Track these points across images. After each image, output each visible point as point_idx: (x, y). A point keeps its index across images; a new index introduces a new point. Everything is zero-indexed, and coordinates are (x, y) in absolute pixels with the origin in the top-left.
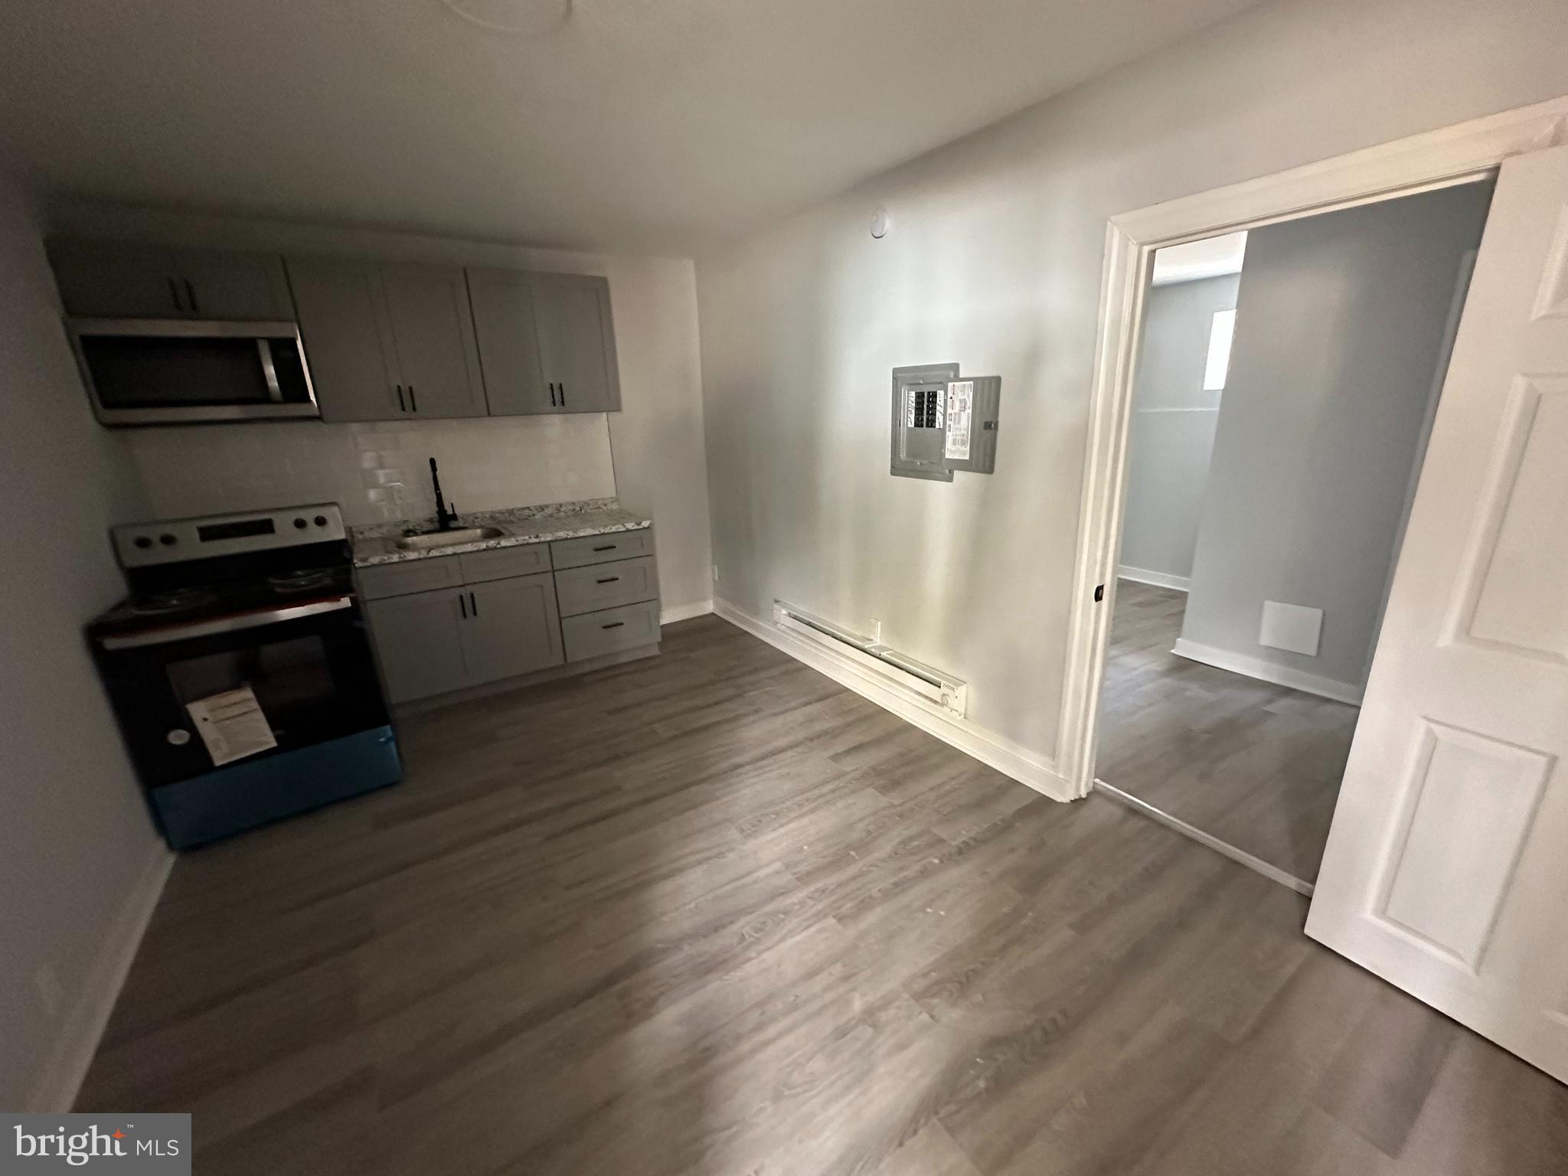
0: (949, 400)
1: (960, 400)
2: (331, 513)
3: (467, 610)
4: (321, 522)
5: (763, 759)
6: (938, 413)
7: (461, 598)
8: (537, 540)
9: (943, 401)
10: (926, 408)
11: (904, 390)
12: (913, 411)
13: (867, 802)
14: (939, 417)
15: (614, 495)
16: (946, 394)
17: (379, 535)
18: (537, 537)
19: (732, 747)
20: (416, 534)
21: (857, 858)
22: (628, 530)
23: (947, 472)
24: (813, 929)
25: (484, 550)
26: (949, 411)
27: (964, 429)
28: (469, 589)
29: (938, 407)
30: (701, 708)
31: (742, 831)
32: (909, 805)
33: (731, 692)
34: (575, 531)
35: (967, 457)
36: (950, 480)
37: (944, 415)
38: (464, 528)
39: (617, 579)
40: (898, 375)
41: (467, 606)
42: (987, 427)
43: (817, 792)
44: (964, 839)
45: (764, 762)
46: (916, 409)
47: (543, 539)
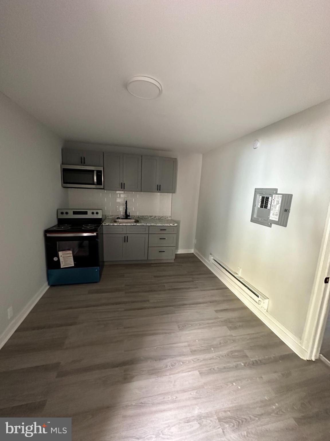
0: (273, 200)
1: (277, 201)
2: (100, 212)
3: (126, 240)
4: (97, 213)
5: (193, 304)
6: (269, 204)
7: (125, 237)
8: (146, 225)
9: (271, 200)
10: (265, 202)
11: (258, 195)
12: (260, 202)
13: (223, 331)
14: (269, 205)
15: (170, 215)
16: (272, 198)
17: (112, 218)
18: (146, 224)
19: (184, 297)
20: (120, 219)
21: (213, 351)
22: (170, 226)
23: (270, 224)
24: (190, 373)
25: (133, 225)
26: (273, 204)
27: (277, 211)
28: (127, 235)
29: (269, 202)
30: (180, 282)
31: (179, 327)
32: (237, 338)
33: (191, 279)
34: (156, 224)
35: (277, 220)
36: (270, 227)
37: (271, 205)
38: (131, 219)
39: (165, 239)
40: (257, 190)
41: (126, 239)
42: (285, 210)
43: (207, 321)
44: (256, 359)
45: (193, 306)
46: (261, 202)
47: (148, 225)
